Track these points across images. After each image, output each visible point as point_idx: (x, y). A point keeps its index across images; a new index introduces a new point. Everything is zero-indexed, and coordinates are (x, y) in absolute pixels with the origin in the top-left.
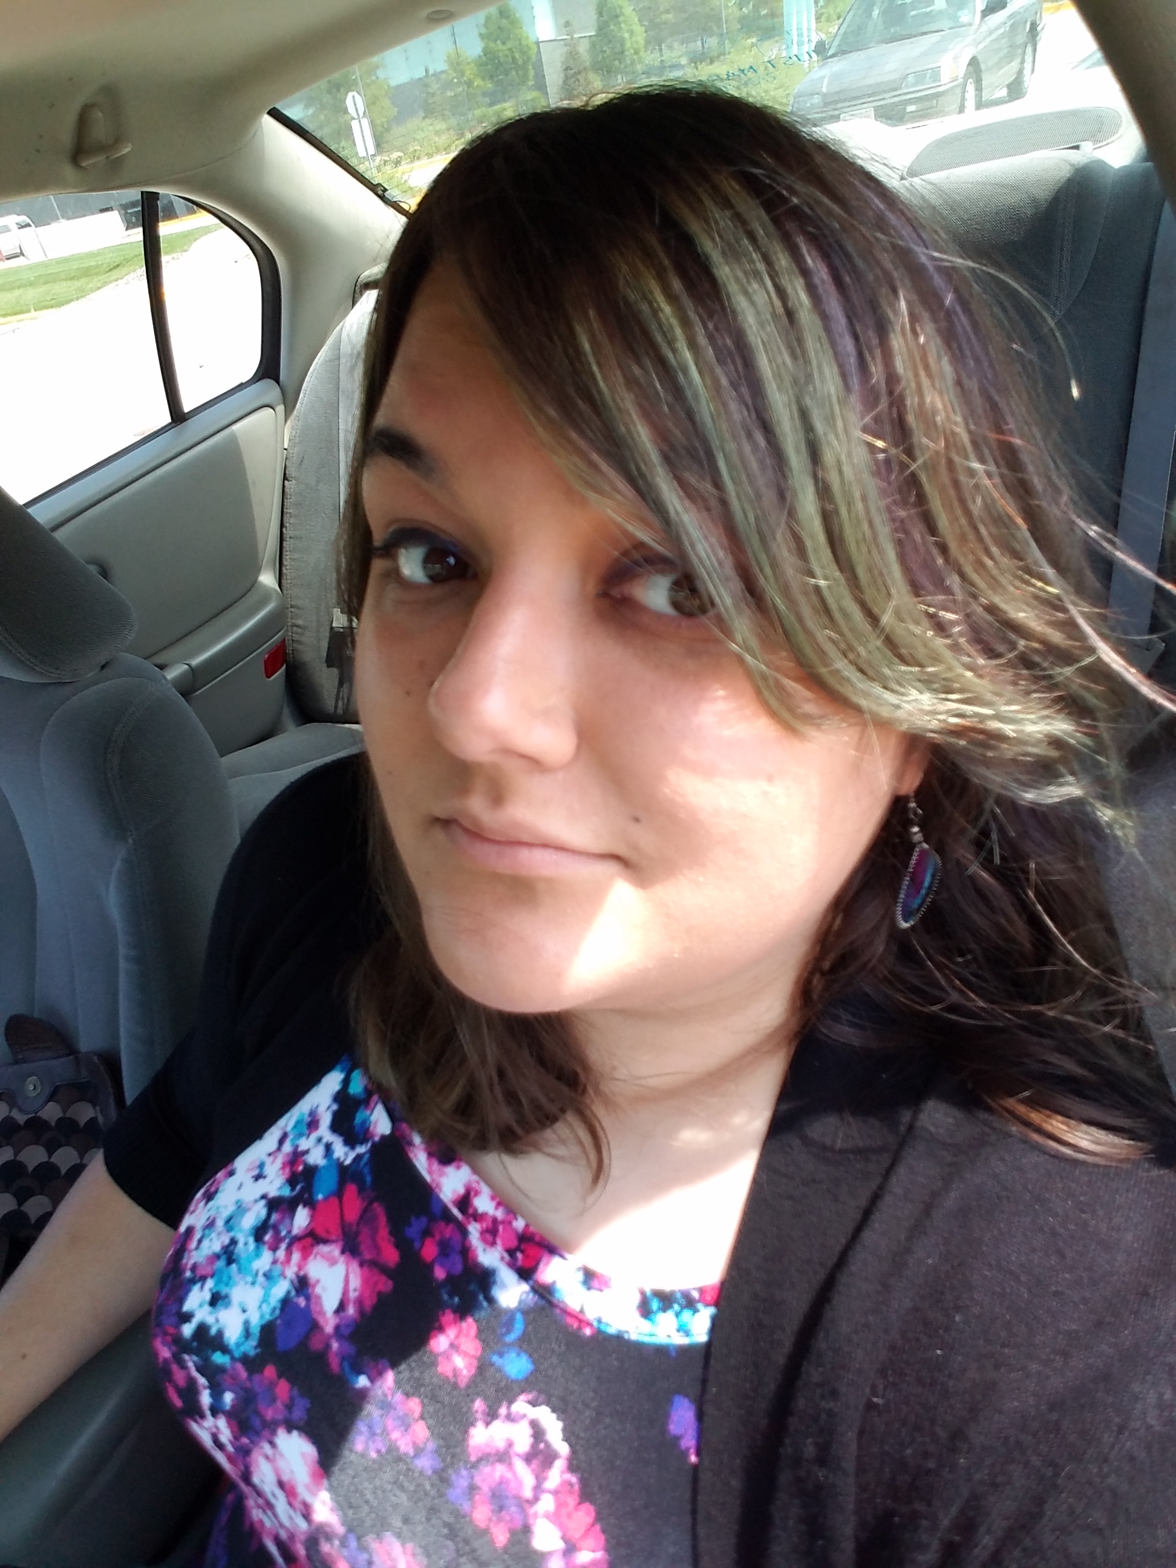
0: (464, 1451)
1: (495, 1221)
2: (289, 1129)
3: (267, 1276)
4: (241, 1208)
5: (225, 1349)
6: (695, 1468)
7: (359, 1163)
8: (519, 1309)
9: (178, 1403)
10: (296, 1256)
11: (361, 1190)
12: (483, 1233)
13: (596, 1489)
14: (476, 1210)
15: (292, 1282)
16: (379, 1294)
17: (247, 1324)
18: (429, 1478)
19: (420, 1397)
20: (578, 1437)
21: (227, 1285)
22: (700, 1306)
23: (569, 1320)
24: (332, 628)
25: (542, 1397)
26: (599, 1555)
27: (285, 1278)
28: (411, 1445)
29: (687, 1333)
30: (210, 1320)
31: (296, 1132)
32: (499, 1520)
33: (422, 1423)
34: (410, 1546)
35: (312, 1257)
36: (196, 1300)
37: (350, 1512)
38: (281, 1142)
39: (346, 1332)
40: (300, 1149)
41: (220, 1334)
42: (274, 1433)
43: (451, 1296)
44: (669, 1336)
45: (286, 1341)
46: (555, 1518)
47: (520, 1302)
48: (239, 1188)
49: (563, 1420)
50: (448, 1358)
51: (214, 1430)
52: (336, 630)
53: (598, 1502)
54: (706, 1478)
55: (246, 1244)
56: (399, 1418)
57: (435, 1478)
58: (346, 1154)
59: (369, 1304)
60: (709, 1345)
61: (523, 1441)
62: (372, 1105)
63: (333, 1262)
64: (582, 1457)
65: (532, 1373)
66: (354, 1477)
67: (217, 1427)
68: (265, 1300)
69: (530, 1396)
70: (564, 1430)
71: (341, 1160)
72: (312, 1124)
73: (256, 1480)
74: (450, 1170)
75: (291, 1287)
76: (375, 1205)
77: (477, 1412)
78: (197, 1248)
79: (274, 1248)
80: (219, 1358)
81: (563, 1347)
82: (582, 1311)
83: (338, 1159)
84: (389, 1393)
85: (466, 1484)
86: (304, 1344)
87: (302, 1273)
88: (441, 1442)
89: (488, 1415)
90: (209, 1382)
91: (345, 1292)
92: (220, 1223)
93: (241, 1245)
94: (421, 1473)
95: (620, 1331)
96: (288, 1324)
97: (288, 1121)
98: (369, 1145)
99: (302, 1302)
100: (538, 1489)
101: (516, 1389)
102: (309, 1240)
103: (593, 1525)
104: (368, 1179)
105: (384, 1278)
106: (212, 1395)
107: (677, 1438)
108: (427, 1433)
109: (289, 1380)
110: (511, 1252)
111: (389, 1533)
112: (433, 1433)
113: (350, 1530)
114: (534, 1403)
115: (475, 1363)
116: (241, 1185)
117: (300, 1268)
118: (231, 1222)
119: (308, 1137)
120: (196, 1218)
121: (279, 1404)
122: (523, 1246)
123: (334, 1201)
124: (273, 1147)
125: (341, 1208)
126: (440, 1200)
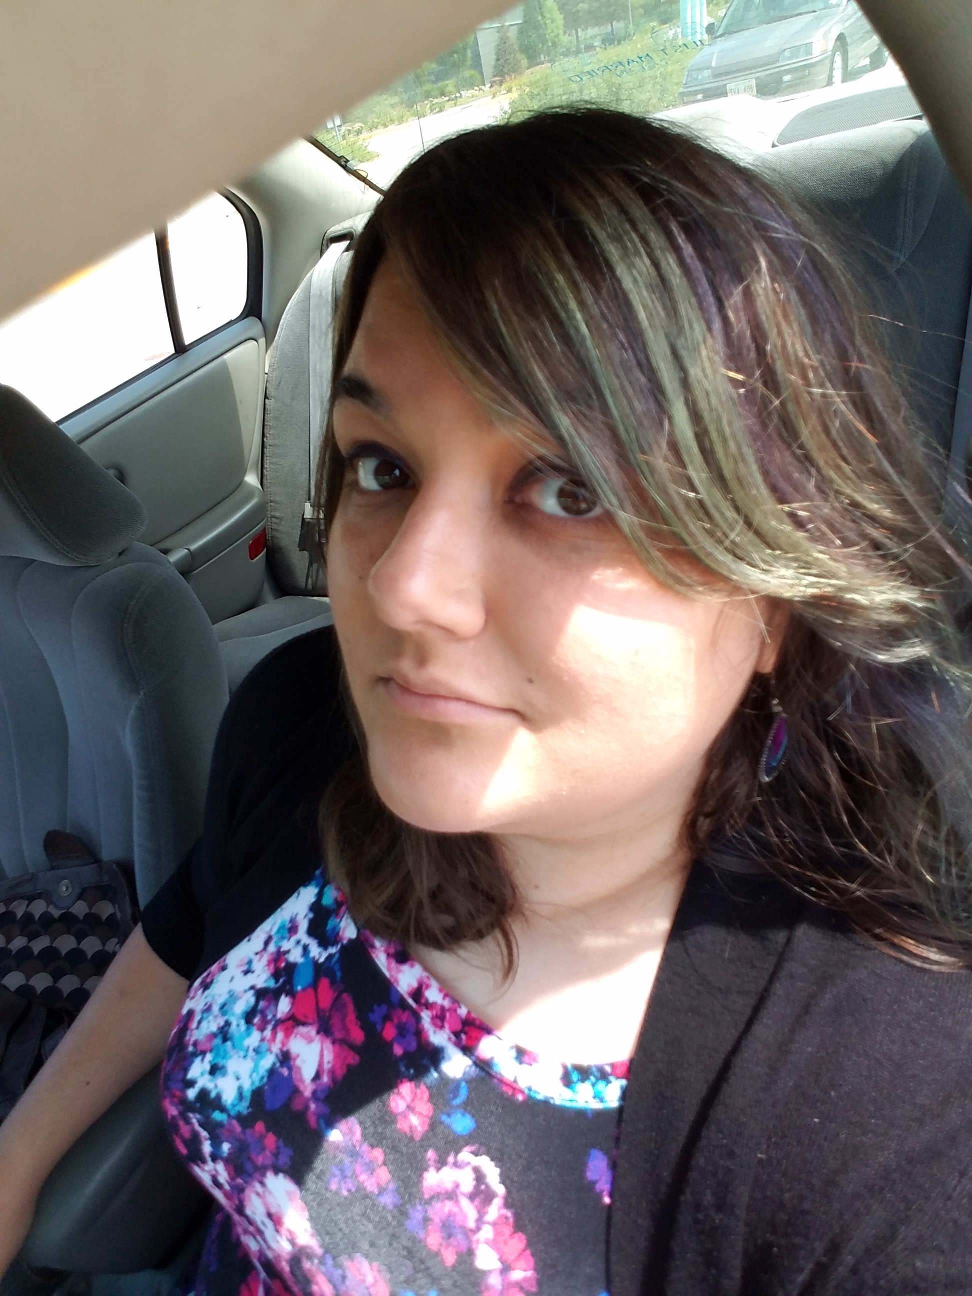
0: (419, 1190)
1: (443, 1008)
2: (273, 933)
3: (257, 1051)
4: (233, 997)
5: (223, 1109)
6: (610, 1207)
7: (330, 962)
8: (462, 1079)
9: (184, 1150)
10: (280, 1036)
11: (332, 983)
12: (433, 1018)
13: (527, 1222)
14: (427, 1000)
15: (277, 1056)
16: (348, 1066)
17: (240, 1089)
18: (391, 1212)
19: (382, 1148)
20: (512, 1181)
21: (223, 1058)
22: (612, 1078)
23: (505, 1088)
24: (303, 519)
25: (483, 1149)
26: (529, 1273)
27: (271, 1052)
28: (376, 1185)
29: (602, 1100)
30: (210, 1086)
31: (279, 935)
32: (448, 1245)
33: (384, 1168)
34: (376, 1264)
35: (293, 1036)
36: (198, 1070)
37: (327, 1238)
38: (267, 943)
39: (321, 1096)
40: (282, 949)
41: (219, 1097)
42: (264, 1175)
43: (408, 1068)
44: (587, 1102)
45: (273, 1103)
46: (494, 1244)
47: (464, 1074)
48: (231, 981)
49: (500, 1167)
50: (405, 1116)
51: (214, 1172)
52: (307, 520)
53: (529, 1232)
54: (617, 1217)
55: (238, 1026)
56: (366, 1163)
57: (395, 1211)
58: (320, 954)
59: (340, 1074)
60: (621, 1110)
61: (467, 1183)
62: (341, 915)
63: (310, 1040)
64: (515, 1196)
65: (474, 1130)
66: (329, 1210)
67: (216, 1170)
68: (255, 1069)
69: (473, 1148)
70: (501, 1175)
71: (316, 958)
72: (292, 929)
73: (248, 1211)
74: (405, 968)
75: (276, 1060)
76: (345, 995)
77: (429, 1160)
78: (197, 1028)
79: (262, 1029)
80: (217, 1116)
81: (500, 1110)
82: (515, 1081)
83: (314, 958)
84: (357, 1145)
85: (421, 1216)
86: (287, 1105)
87: (285, 1049)
88: (400, 1183)
89: (439, 1162)
90: (209, 1133)
91: (321, 1064)
92: (216, 1009)
93: (233, 1027)
94: (384, 1208)
95: (547, 1098)
96: (274, 1089)
97: (270, 926)
98: (339, 946)
99: (285, 1072)
100: (480, 1221)
101: (462, 1143)
102: (290, 1023)
103: (524, 1250)
104: (339, 974)
105: (352, 1053)
106: (212, 1145)
107: (594, 1183)
108: (389, 1176)
109: (274, 1133)
110: (457, 1034)
111: (358, 1254)
112: (393, 1176)
113: (327, 1251)
114: (476, 1154)
115: (427, 1121)
116: (232, 979)
117: (283, 1044)
118: (225, 1008)
119: (289, 939)
120: (195, 1003)
121: (267, 1153)
122: (466, 1029)
123: (311, 991)
124: (260, 946)
125: (316, 997)
126: (397, 991)
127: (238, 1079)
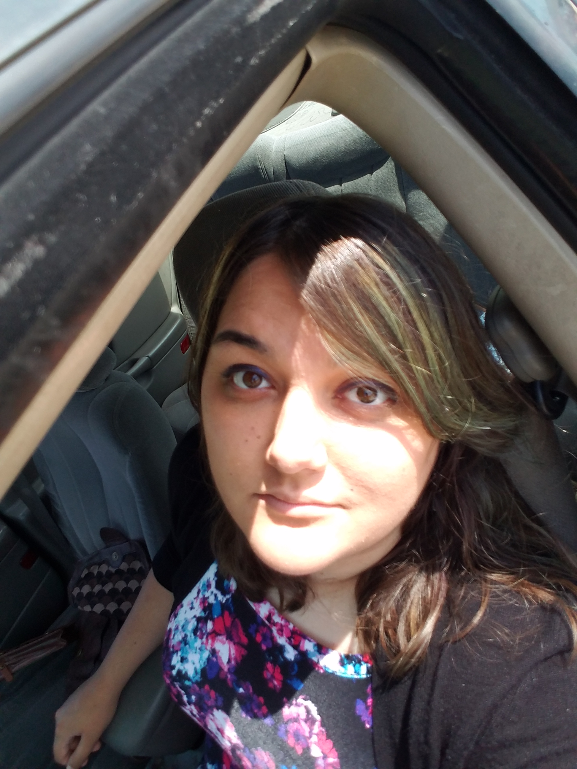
0: (282, 717)
1: (282, 625)
2: (200, 588)
3: (200, 649)
4: (187, 622)
5: (189, 679)
7: (228, 603)
8: (294, 661)
9: (175, 700)
10: (210, 641)
11: (230, 613)
12: (278, 631)
13: (332, 734)
14: (274, 622)
15: (210, 651)
16: (243, 656)
17: (195, 669)
18: (271, 727)
19: (263, 696)
20: (323, 713)
21: (186, 653)
22: (362, 662)
25: (308, 697)
26: (336, 760)
27: (207, 650)
28: (262, 715)
29: (358, 674)
30: (182, 668)
31: (203, 589)
32: (298, 744)
33: (265, 706)
34: (267, 752)
35: (216, 641)
36: (175, 660)
37: (244, 740)
38: (198, 593)
39: (232, 671)
40: (205, 597)
41: (186, 673)
42: (213, 710)
43: (269, 656)
44: (352, 675)
45: (211, 675)
46: (318, 744)
47: (294, 658)
48: (185, 613)
49: (317, 706)
50: (271, 680)
51: (190, 710)
53: (333, 739)
55: (191, 637)
56: (256, 705)
57: (273, 727)
58: (223, 598)
59: (239, 659)
61: (303, 714)
62: (230, 578)
63: (224, 643)
64: (325, 721)
65: (303, 687)
66: (244, 726)
67: (191, 708)
68: (201, 659)
69: (304, 697)
70: (318, 710)
72: (209, 586)
73: (209, 728)
74: (262, 605)
75: (210, 653)
76: (236, 620)
77: (284, 702)
78: (173, 638)
79: (201, 638)
80: (187, 683)
81: (313, 678)
82: (318, 663)
83: (220, 601)
84: (251, 695)
85: (284, 730)
86: (217, 676)
87: (213, 648)
89: (289, 703)
90: (185, 691)
91: (230, 655)
92: (180, 628)
93: (189, 637)
94: (267, 725)
95: (334, 672)
96: (211, 668)
97: (200, 585)
98: (231, 595)
99: (214, 659)
100: (311, 733)
101: (298, 694)
102: (214, 634)
103: (332, 748)
104: (232, 609)
105: (243, 649)
106: (187, 697)
107: (360, 716)
108: (268, 710)
109: (214, 690)
110: (289, 638)
111: (259, 748)
113: (246, 746)
114: (305, 699)
115: (281, 683)
117: (212, 645)
118: (184, 628)
119: (208, 592)
120: (172, 625)
121: (212, 700)
122: (293, 636)
123: (221, 618)
124: (196, 595)
125: (224, 621)
126: (260, 618)
127: (194, 664)
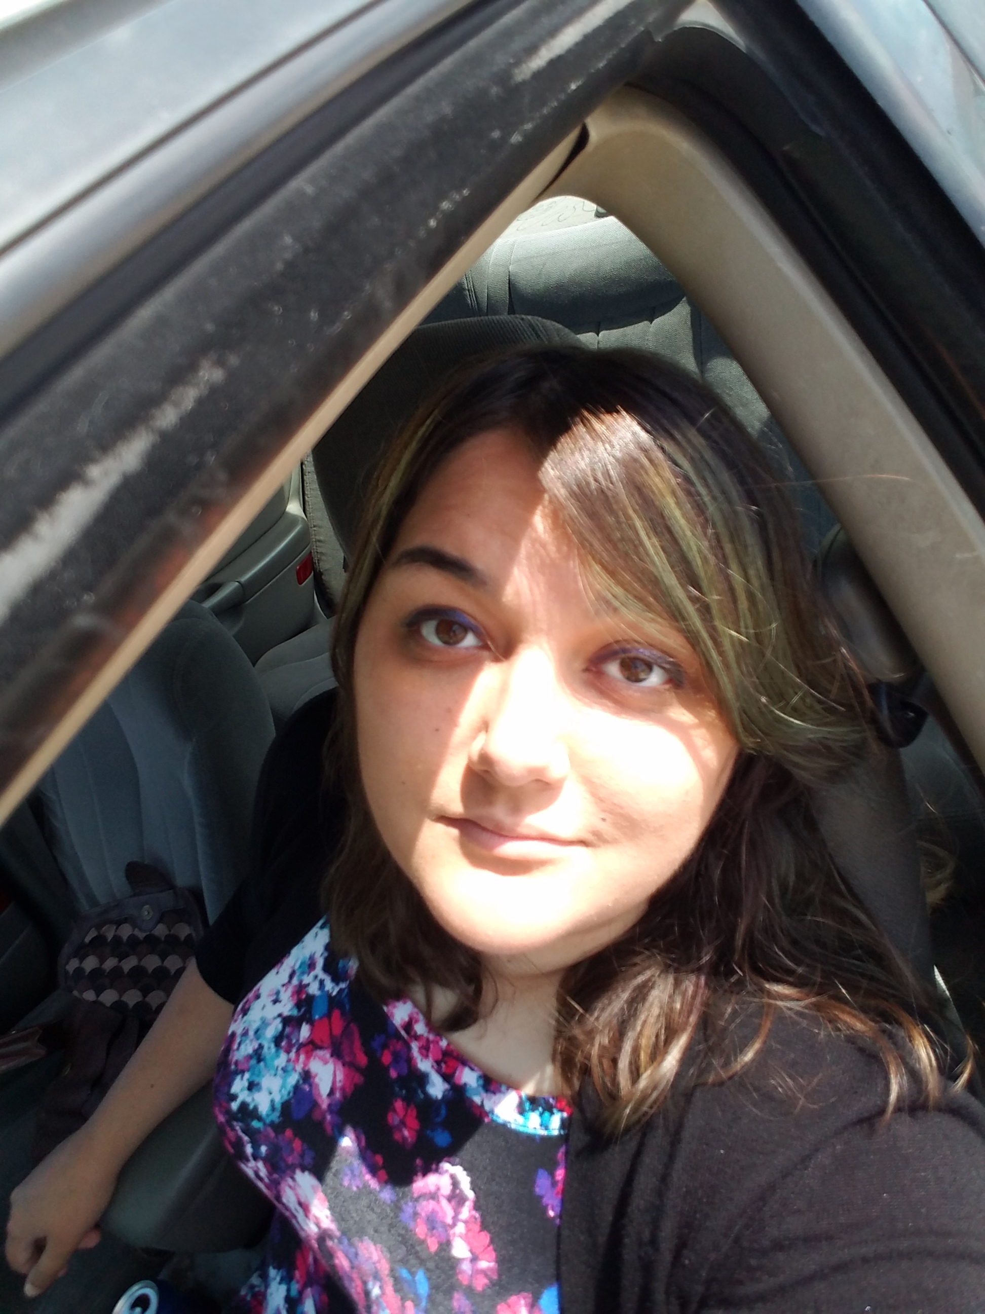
0: (411, 1192)
1: (428, 1040)
2: (295, 965)
3: (284, 1070)
4: (265, 1023)
5: (260, 1119)
7: (341, 995)
8: (442, 1100)
9: (232, 1151)
10: (302, 1057)
11: (343, 1014)
12: (421, 1049)
13: (490, 1223)
14: (416, 1033)
15: (300, 1074)
16: (355, 1085)
17: (272, 1101)
18: (389, 1206)
19: (382, 1154)
20: (480, 1188)
21: (259, 1076)
22: (555, 1110)
23: (475, 1111)
25: (458, 1160)
26: (492, 1264)
27: (296, 1071)
28: (377, 1184)
29: (546, 1128)
30: (248, 1100)
31: (300, 970)
32: (432, 1236)
33: (383, 1171)
34: (379, 1246)
35: (312, 1058)
36: (239, 1086)
37: (342, 1223)
38: (291, 976)
39: (335, 1108)
40: (304, 983)
41: (256, 1108)
42: (294, 1172)
43: (401, 1089)
44: (535, 1129)
45: (298, 1113)
46: (465, 1238)
47: (443, 1095)
48: (264, 1008)
49: (471, 1176)
50: (399, 1128)
51: (255, 1169)
53: (492, 1231)
55: (269, 1049)
57: (393, 1206)
58: (333, 988)
59: (349, 1091)
61: (446, 1188)
63: (326, 1062)
64: (482, 1201)
65: (451, 1144)
66: (344, 1202)
67: (257, 1167)
68: (283, 1086)
69: (452, 1160)
70: (472, 1183)
71: (330, 992)
72: (311, 965)
73: (284, 1200)
74: (400, 1005)
75: (300, 1078)
76: (352, 1025)
77: (418, 1168)
78: (238, 1049)
79: (288, 1052)
80: (256, 1124)
82: (482, 1107)
83: (328, 991)
85: (411, 1211)
86: (309, 1115)
87: (307, 1068)
89: (425, 1170)
90: (250, 1137)
91: (334, 1082)
92: (251, 1034)
93: (265, 1050)
94: (384, 1203)
95: (505, 1121)
96: (299, 1102)
97: (296, 962)
98: (348, 982)
99: (307, 1088)
100: (455, 1219)
101: (442, 1154)
102: (311, 1046)
103: (488, 1245)
104: (347, 1007)
105: (358, 1075)
106: (253, 1147)
107: (541, 1197)
108: (387, 1178)
109: (301, 1139)
110: (438, 1063)
111: (366, 1237)
112: (391, 1178)
113: (344, 1233)
114: (453, 1165)
115: (416, 1134)
116: (264, 1006)
117: (305, 1064)
118: (258, 1033)
119: (309, 974)
120: (237, 1027)
121: (295, 1154)
122: (446, 1059)
123: (326, 1020)
124: (286, 980)
125: (330, 1025)
126: (393, 1025)
127: (270, 1093)
